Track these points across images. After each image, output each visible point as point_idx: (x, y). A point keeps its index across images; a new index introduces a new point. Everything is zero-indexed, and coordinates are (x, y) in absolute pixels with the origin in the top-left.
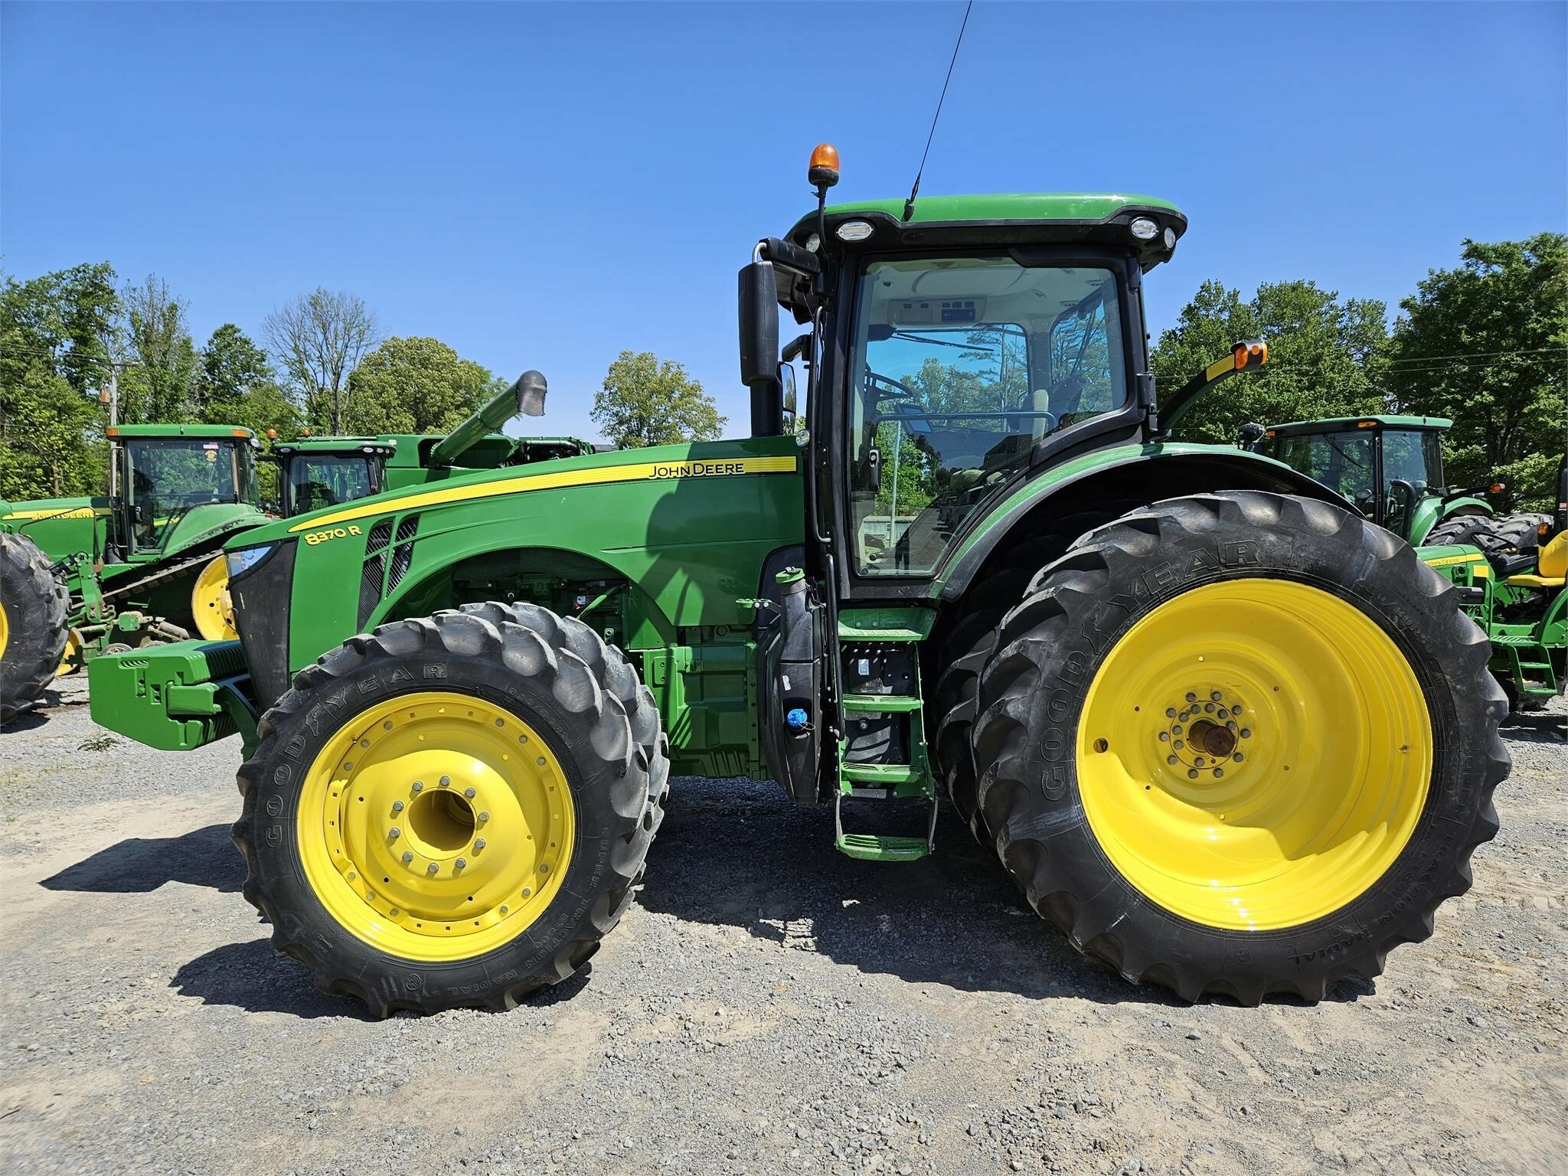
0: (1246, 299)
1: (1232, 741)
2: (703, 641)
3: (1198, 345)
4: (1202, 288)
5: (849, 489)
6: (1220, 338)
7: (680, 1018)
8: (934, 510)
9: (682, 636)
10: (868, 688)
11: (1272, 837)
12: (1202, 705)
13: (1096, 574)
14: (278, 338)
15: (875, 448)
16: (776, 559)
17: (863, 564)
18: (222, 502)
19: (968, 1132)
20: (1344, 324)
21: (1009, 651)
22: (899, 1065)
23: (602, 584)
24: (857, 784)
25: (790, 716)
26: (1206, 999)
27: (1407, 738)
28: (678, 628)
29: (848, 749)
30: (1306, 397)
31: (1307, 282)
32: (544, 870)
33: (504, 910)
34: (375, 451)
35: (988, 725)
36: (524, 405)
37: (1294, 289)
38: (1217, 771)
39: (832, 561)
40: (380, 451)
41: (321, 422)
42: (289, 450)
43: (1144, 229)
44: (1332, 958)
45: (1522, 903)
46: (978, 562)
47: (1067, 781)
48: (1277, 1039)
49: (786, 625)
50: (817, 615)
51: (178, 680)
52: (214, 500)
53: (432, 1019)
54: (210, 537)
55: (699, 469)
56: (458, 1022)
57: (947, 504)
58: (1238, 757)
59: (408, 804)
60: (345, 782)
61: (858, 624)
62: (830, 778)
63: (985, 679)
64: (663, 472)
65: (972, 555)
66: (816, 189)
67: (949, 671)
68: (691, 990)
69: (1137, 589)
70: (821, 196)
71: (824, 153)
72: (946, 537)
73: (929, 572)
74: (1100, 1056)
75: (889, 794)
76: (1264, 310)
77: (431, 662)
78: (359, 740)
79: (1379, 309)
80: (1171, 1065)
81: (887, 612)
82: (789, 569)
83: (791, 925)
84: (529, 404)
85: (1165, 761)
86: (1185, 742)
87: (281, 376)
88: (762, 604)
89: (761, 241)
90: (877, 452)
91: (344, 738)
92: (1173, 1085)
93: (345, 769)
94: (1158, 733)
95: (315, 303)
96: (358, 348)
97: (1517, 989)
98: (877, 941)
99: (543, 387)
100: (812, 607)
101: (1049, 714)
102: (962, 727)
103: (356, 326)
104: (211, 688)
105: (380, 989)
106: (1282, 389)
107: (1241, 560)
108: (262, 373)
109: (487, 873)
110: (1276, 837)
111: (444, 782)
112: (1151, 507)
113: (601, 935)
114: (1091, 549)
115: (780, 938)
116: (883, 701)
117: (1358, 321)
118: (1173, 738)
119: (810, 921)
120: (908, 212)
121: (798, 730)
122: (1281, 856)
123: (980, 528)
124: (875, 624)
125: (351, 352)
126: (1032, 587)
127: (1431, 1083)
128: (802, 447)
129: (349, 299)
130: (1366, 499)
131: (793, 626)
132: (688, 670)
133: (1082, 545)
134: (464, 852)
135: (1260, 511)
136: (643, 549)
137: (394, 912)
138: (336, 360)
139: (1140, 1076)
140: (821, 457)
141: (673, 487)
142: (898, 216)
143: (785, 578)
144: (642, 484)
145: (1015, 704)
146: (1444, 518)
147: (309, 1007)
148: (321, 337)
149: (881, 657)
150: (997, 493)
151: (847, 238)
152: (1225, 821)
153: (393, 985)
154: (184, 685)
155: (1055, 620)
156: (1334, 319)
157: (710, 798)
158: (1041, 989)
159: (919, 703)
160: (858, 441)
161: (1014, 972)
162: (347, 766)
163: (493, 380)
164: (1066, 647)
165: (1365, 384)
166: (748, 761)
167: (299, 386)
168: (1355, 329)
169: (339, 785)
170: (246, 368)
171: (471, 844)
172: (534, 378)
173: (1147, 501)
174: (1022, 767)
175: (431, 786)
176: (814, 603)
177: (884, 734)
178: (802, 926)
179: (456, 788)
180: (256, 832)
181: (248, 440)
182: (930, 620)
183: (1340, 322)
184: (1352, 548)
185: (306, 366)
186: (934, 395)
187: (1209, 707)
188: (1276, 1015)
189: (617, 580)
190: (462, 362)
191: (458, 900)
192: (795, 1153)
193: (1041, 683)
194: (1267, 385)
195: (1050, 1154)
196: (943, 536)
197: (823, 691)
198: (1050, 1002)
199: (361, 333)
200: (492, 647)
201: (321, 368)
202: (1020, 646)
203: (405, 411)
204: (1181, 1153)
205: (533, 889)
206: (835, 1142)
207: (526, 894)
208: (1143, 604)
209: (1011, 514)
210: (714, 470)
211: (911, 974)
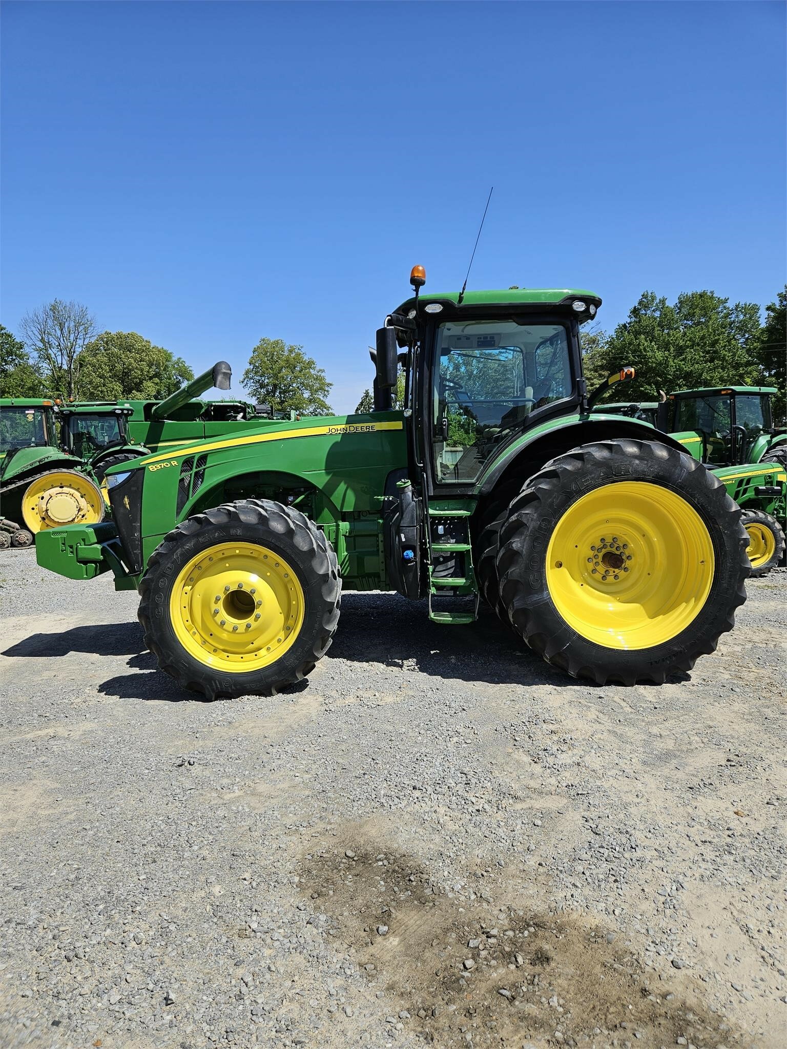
0: (671, 303)
1: (622, 561)
2: (354, 519)
3: (640, 333)
4: (643, 296)
5: (432, 436)
6: (653, 329)
7: (358, 697)
8: (475, 448)
9: (344, 517)
10: (443, 540)
11: (642, 608)
12: (608, 544)
13: (554, 480)
14: (30, 333)
15: (445, 418)
16: (394, 475)
17: (439, 477)
18: (37, 446)
19: (496, 730)
20: (732, 319)
21: (514, 518)
22: (464, 710)
23: (302, 490)
24: (439, 588)
25: (405, 554)
26: (608, 683)
27: (704, 558)
28: (342, 512)
29: (434, 571)
30: (709, 367)
31: (709, 292)
32: (288, 629)
33: (268, 649)
34: (122, 412)
35: (504, 554)
36: (218, 383)
37: (701, 296)
38: (616, 577)
39: (425, 476)
40: (125, 412)
41: (61, 389)
42: (69, 412)
43: (579, 306)
44: (668, 662)
45: (775, 646)
46: (498, 475)
47: (541, 581)
48: (641, 698)
49: (402, 509)
50: (417, 503)
51: (82, 543)
52: (32, 445)
53: (237, 700)
54: (31, 467)
55: (352, 429)
56: (249, 702)
57: (482, 444)
58: (626, 569)
59: (223, 597)
60: (190, 587)
61: (438, 508)
62: (425, 585)
63: (502, 532)
64: (333, 431)
65: (494, 472)
66: (414, 287)
67: (484, 531)
68: (361, 686)
69: (573, 487)
70: (417, 291)
71: (418, 270)
72: (482, 463)
73: (473, 481)
74: (556, 705)
75: (455, 593)
76: (683, 310)
77: (235, 527)
78: (197, 566)
79: (755, 309)
80: (590, 707)
81: (453, 502)
82: (403, 480)
83: (405, 662)
84: (221, 382)
85: (591, 573)
86: (600, 563)
87: (33, 358)
88: (388, 498)
89: (388, 316)
90: (446, 420)
91: (192, 566)
92: (589, 713)
93: (191, 581)
94: (587, 559)
95: (54, 309)
96: (84, 339)
97: (759, 679)
98: (449, 666)
99: (229, 371)
100: (415, 499)
101: (532, 548)
102: (491, 558)
103: (82, 324)
104: (99, 547)
105: (211, 686)
106: (694, 362)
107: (622, 473)
108: (21, 357)
109: (261, 630)
110: (644, 607)
111: (240, 586)
112: (581, 447)
113: (318, 659)
114: (552, 468)
115: (401, 666)
116: (451, 546)
117: (741, 317)
118: (595, 561)
119: (415, 660)
120: (461, 299)
121: (409, 561)
122: (647, 617)
123: (498, 458)
124: (446, 508)
125: (80, 342)
126: (524, 487)
127: (706, 711)
128: (407, 418)
129: (77, 307)
130: (726, 436)
131: (406, 509)
132: (347, 534)
133: (548, 466)
134: (250, 620)
135: (632, 449)
136: (324, 471)
137: (215, 651)
138: (70, 347)
139: (574, 711)
140: (418, 423)
141: (339, 438)
142: (456, 302)
143: (401, 485)
144: (322, 437)
145: (517, 544)
146: (771, 447)
147: (175, 696)
148: (59, 332)
149: (450, 524)
150: (507, 440)
151: (430, 312)
152: (619, 601)
153: (218, 684)
154: (85, 545)
155: (535, 503)
156: (727, 316)
157: (353, 608)
158: (531, 682)
159: (469, 547)
160: (436, 414)
161: (517, 676)
162: (191, 579)
163: (174, 359)
164: (540, 515)
165: (747, 358)
166: (379, 582)
167: (45, 365)
168: (740, 323)
169: (188, 588)
170: (10, 353)
171: (253, 616)
172: (223, 366)
173: (578, 444)
174: (520, 573)
175: (234, 588)
176: (416, 497)
177: (452, 563)
178: (412, 662)
179: (246, 589)
180: (150, 611)
181: (51, 408)
182: (474, 505)
183: (730, 318)
184: (675, 466)
185: (50, 351)
186: (469, 367)
187: (612, 546)
188: (642, 690)
189: (309, 487)
190: (153, 348)
191: (247, 644)
192: (420, 738)
193: (528, 533)
194: (684, 360)
195: (532, 735)
196: (480, 462)
197: (421, 541)
198: (534, 687)
199: (86, 329)
200: (263, 520)
201: (60, 353)
202: (518, 516)
203: (115, 381)
204: (590, 734)
205: (283, 638)
206: (437, 735)
207: (279, 641)
208: (577, 494)
209: (514, 451)
210: (360, 429)
211: (467, 678)
